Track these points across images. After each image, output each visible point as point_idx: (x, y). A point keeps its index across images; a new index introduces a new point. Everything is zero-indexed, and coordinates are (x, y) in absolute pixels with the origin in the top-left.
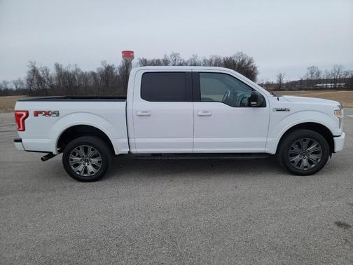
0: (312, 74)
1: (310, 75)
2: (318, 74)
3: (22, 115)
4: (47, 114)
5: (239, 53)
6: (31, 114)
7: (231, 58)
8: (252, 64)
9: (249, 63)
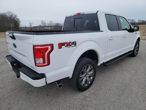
0: (43, 23)
1: (42, 24)
2: (45, 24)
3: (48, 49)
4: (68, 44)
5: (8, 11)
6: (56, 47)
7: (4, 14)
8: (17, 17)
9: (15, 17)
